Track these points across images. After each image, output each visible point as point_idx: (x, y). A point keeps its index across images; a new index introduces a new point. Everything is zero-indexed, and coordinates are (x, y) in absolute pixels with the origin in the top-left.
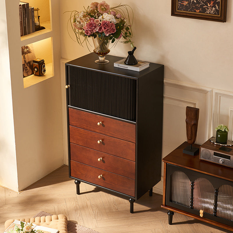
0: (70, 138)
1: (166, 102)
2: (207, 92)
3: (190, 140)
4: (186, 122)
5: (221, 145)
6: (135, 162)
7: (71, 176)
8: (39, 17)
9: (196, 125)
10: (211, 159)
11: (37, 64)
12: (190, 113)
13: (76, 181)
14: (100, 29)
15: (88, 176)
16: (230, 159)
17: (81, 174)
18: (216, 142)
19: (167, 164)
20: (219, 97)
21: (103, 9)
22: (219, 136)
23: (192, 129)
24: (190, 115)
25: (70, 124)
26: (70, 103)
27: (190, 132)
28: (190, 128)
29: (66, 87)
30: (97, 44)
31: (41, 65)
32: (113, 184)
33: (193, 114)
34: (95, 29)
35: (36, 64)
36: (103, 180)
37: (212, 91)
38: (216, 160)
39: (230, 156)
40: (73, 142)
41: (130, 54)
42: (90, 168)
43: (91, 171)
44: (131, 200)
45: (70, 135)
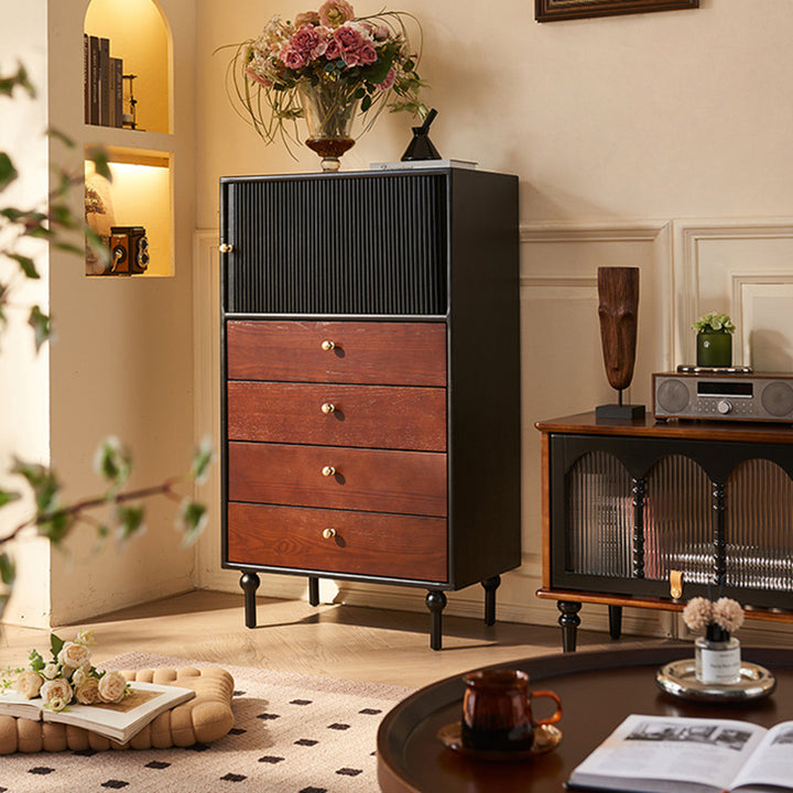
0: (229, 423)
1: (527, 295)
2: (656, 235)
3: (617, 369)
4: (600, 313)
5: (715, 370)
6: (447, 452)
7: (227, 561)
8: (133, 102)
9: (630, 318)
10: (690, 408)
11: (124, 236)
12: (611, 281)
13: (245, 579)
14: (332, 47)
15: (288, 544)
16: (751, 394)
17: (262, 544)
18: (699, 365)
19: (550, 438)
20: (693, 242)
21: (333, 18)
22: (707, 346)
23: (620, 333)
24: (612, 288)
25: (230, 377)
26: (231, 304)
27: (614, 345)
28: (613, 329)
29: (223, 248)
30: (318, 124)
31: (134, 239)
32: (371, 553)
33: (620, 282)
34: (317, 50)
35: (120, 236)
36: (339, 548)
37: (669, 227)
38: (707, 407)
39: (751, 385)
40: (239, 436)
41: (421, 133)
42: (294, 513)
43: (297, 523)
44: (433, 600)
45: (230, 415)
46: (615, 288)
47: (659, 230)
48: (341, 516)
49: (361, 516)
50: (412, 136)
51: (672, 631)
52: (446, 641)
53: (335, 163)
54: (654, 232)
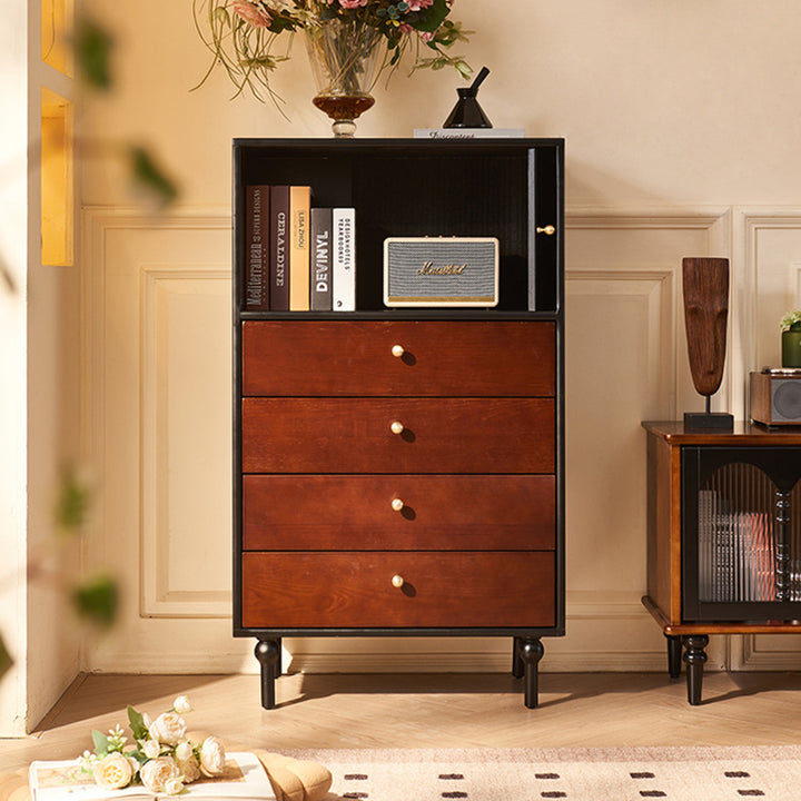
0: (244, 453)
6: (556, 473)
9: (725, 315)
12: (706, 273)
19: (681, 450)
20: (753, 231)
23: (715, 333)
24: (708, 282)
25: (245, 392)
27: (709, 345)
28: (709, 326)
33: (716, 275)
36: (406, 598)
40: (258, 467)
41: (468, 95)
42: (341, 559)
43: (346, 571)
44: (531, 650)
45: (245, 442)
46: (711, 281)
47: (718, 217)
48: (409, 559)
49: (438, 557)
50: (457, 98)
51: (726, 663)
52: (542, 697)
53: (352, 126)
54: (712, 219)
